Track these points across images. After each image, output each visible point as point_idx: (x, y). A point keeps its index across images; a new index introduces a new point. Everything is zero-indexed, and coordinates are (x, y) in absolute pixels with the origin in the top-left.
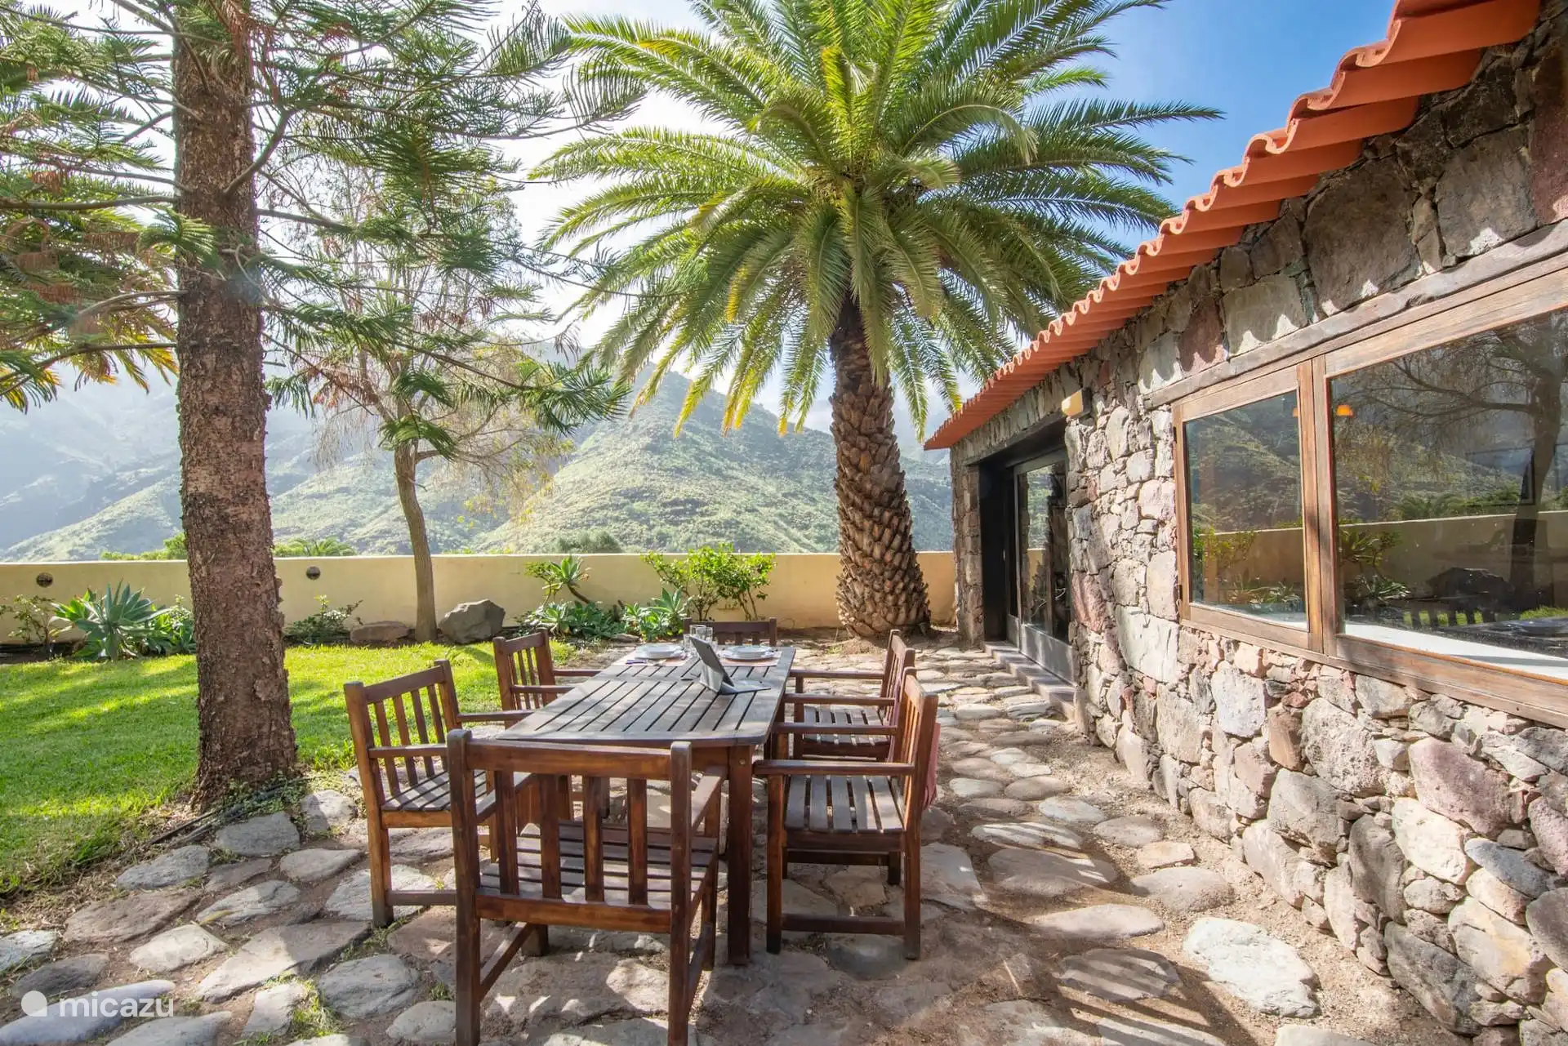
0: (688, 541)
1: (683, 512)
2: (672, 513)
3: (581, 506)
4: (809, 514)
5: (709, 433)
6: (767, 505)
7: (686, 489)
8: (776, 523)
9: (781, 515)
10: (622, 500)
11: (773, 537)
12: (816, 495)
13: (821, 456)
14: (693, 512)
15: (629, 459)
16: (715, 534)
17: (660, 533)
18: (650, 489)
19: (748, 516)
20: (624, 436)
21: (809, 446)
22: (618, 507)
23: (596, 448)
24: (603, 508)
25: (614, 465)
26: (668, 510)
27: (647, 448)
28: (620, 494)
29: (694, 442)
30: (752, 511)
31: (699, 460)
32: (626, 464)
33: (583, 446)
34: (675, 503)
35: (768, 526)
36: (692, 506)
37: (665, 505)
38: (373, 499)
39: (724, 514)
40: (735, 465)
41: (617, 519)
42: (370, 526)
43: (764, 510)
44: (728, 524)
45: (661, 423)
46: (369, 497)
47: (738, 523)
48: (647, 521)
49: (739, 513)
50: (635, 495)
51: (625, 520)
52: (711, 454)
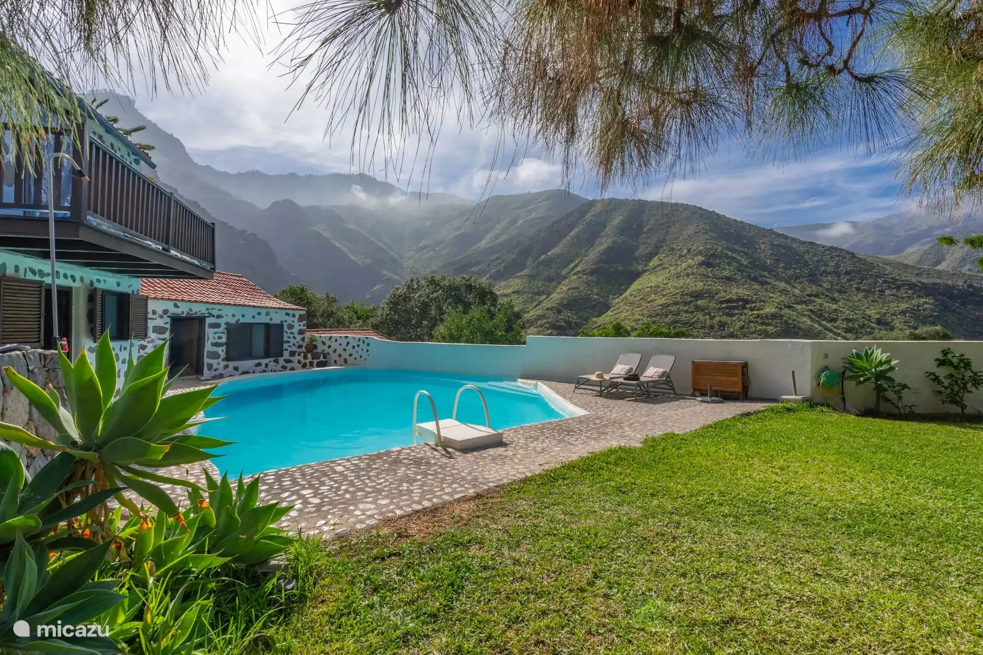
0: (742, 328)
1: (737, 308)
2: (727, 308)
3: (660, 302)
4: (836, 310)
5: (742, 252)
6: (797, 303)
7: (737, 291)
8: (810, 317)
9: (811, 311)
10: (689, 299)
11: (811, 327)
12: (836, 295)
13: (837, 265)
14: (744, 308)
15: (689, 271)
16: (762, 324)
17: (720, 322)
18: (708, 291)
19: (786, 311)
20: (680, 256)
21: (827, 258)
22: (686, 303)
23: (661, 265)
24: (677, 303)
25: (678, 276)
26: (724, 305)
27: (701, 264)
28: (686, 294)
29: (734, 258)
30: (789, 307)
31: (740, 271)
32: (688, 275)
33: (651, 264)
34: (729, 301)
35: (805, 319)
36: (743, 303)
37: (721, 303)
38: (532, 298)
39: (769, 309)
40: (765, 273)
41: (687, 312)
42: (532, 313)
43: (799, 307)
44: (774, 316)
45: (709, 246)
46: (530, 296)
47: (782, 316)
48: (709, 314)
49: (781, 309)
50: (698, 295)
51: (693, 312)
52: (746, 266)
